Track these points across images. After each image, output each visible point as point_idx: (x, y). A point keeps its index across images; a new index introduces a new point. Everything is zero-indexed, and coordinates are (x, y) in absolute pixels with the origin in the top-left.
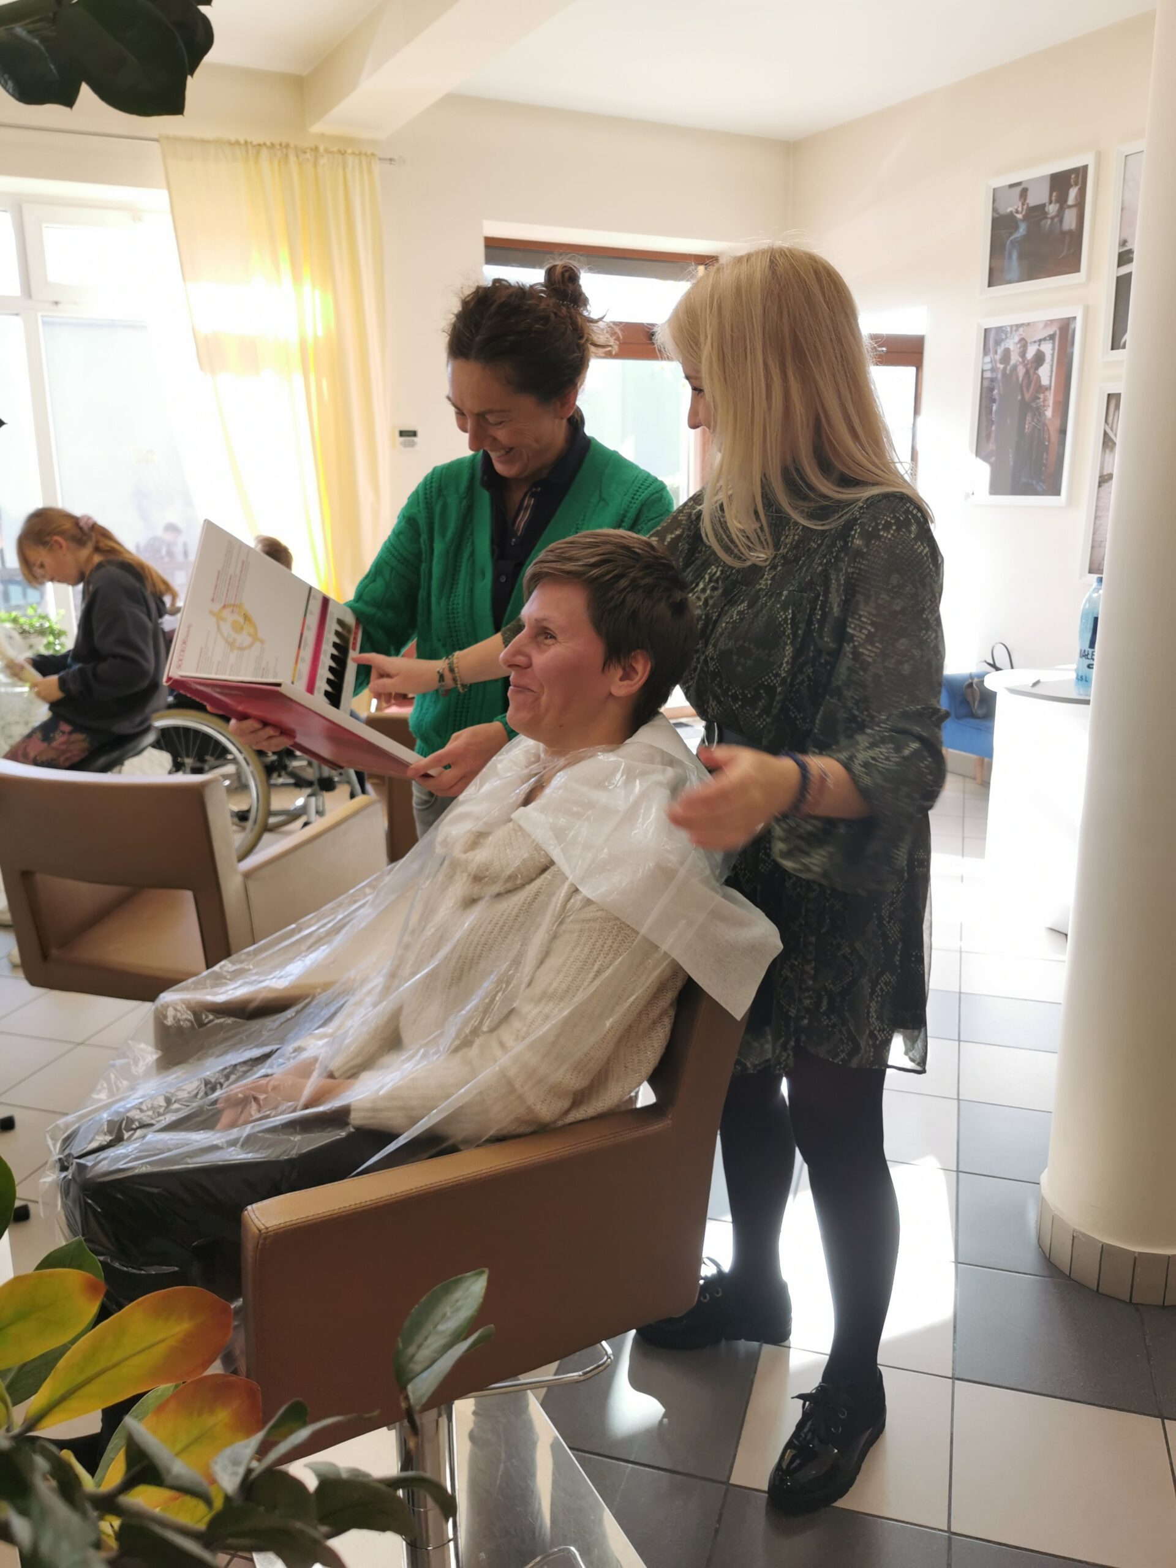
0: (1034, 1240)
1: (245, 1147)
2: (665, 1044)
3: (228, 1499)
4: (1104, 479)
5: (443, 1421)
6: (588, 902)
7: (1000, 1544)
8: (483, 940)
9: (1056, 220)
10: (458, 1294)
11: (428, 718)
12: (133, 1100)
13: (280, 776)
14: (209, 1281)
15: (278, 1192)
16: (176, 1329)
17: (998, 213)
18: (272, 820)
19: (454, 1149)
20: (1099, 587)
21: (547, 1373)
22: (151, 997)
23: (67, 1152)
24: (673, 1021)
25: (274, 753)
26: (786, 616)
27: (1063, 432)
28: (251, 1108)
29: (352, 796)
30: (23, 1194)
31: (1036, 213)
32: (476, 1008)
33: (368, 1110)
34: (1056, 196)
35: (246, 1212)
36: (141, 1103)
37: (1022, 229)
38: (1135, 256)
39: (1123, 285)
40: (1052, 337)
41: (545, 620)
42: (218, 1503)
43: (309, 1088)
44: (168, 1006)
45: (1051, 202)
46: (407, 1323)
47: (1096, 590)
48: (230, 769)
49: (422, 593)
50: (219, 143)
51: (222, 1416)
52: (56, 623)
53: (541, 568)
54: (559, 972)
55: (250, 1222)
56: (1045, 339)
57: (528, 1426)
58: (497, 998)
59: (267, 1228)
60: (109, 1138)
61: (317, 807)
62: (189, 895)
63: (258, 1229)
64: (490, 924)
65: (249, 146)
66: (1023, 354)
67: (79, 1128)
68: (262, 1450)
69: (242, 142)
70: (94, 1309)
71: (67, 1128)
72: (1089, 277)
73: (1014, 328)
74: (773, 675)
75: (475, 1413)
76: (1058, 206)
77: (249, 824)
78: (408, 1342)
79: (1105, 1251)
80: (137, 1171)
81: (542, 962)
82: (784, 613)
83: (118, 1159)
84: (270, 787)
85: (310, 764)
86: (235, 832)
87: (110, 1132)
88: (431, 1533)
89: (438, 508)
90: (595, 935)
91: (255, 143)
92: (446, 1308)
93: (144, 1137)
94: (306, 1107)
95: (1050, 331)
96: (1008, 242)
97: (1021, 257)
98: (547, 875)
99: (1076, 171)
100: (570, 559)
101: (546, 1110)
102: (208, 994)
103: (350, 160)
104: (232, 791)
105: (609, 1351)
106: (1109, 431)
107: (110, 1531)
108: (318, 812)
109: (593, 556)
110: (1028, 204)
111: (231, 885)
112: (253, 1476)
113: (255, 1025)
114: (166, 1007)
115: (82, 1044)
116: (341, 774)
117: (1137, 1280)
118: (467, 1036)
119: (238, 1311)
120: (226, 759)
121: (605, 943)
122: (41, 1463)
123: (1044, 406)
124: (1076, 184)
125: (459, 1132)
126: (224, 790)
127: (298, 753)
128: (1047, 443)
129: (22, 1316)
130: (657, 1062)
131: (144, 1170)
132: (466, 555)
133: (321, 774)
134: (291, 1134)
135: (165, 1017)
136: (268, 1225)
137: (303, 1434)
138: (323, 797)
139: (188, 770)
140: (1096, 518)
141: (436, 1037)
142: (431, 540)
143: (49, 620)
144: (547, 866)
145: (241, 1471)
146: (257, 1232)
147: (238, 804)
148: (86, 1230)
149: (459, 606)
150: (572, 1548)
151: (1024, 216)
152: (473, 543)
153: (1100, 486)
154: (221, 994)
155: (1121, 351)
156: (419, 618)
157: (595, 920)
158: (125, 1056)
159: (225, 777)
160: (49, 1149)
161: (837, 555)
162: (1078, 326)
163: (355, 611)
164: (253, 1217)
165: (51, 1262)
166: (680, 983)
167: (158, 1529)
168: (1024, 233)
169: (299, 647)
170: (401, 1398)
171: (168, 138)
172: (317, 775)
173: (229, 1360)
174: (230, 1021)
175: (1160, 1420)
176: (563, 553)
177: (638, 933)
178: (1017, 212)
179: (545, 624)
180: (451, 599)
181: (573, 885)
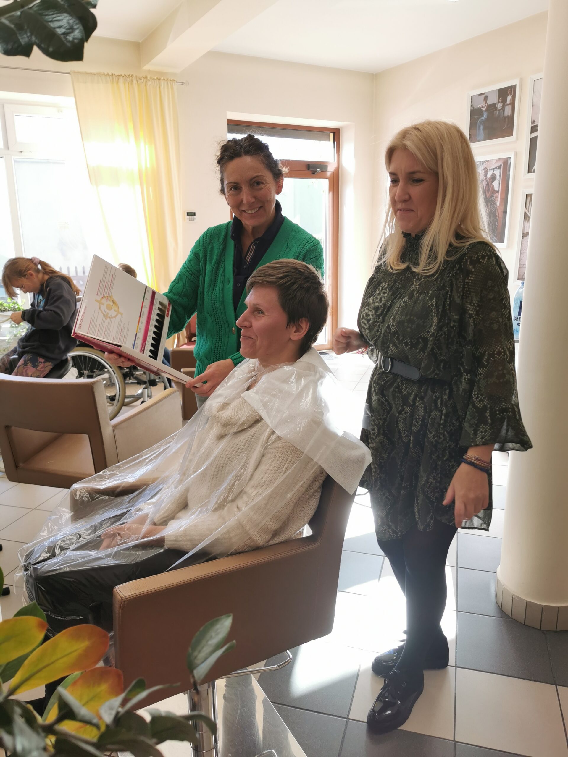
0: (494, 600)
1: (114, 558)
2: (316, 506)
3: (107, 726)
4: (525, 235)
5: (210, 690)
6: (279, 438)
7: (479, 746)
8: (228, 457)
9: (501, 111)
10: (218, 626)
11: (202, 351)
12: (60, 535)
13: (130, 379)
14: (97, 622)
15: (130, 580)
16: (82, 645)
17: (474, 108)
18: (126, 400)
19: (214, 558)
20: (523, 286)
21: (260, 666)
22: (69, 487)
23: (28, 562)
24: (320, 495)
25: (127, 368)
26: (432, 303)
27: (505, 212)
28: (117, 538)
29: (165, 388)
30: (7, 582)
31: (492, 108)
32: (225, 489)
33: (173, 541)
34: (501, 100)
35: (115, 589)
36: (64, 537)
37: (485, 115)
38: (539, 128)
39: (533, 142)
40: (499, 167)
41: (258, 305)
42: (103, 729)
43: (145, 529)
44: (77, 490)
45: (498, 103)
46: (194, 640)
47: (521, 288)
48: (106, 376)
49: (200, 290)
50: (99, 74)
51: (104, 687)
52: (21, 306)
53: (255, 280)
54: (266, 473)
55: (117, 593)
56: (496, 168)
57: (252, 691)
58: (236, 484)
59: (125, 597)
60: (48, 555)
61: (148, 394)
62: (86, 436)
63: (121, 597)
64: (231, 449)
65: (114, 76)
66: (486, 175)
67: (34, 549)
68: (124, 703)
69: (111, 74)
70: (42, 636)
71: (28, 550)
72: (517, 138)
73: (481, 163)
74: (426, 332)
75: (226, 686)
76: (502, 104)
77: (115, 402)
78: (194, 649)
79: (528, 605)
80: (62, 571)
81: (256, 468)
82: (431, 302)
83: (53, 565)
84: (126, 384)
85: (145, 373)
86: (108, 406)
87: (49, 552)
88: (205, 744)
89: (209, 249)
90: (283, 454)
91: (116, 75)
92: (212, 633)
93: (65, 554)
94: (143, 538)
95: (498, 164)
96: (478, 121)
97: (484, 129)
98: (259, 425)
99: (510, 87)
100: (269, 275)
101: (260, 540)
102: (96, 485)
103: (162, 82)
104: (107, 386)
105: (291, 656)
106: (527, 212)
107: (50, 743)
108: (148, 396)
109: (280, 274)
110: (488, 103)
111: (107, 431)
112: (120, 714)
113: (119, 500)
114: (76, 491)
115: (34, 509)
116: (159, 378)
117: (544, 618)
118: (221, 502)
119: (112, 638)
120: (104, 371)
121: (288, 458)
122: (18, 710)
123: (496, 200)
124: (511, 94)
125: (216, 550)
126: (103, 386)
127: (139, 368)
128: (497, 218)
129: (7, 639)
130: (313, 515)
131: (66, 570)
132: (221, 271)
133: (150, 378)
134: (136, 551)
135: (76, 495)
136: (125, 595)
137: (143, 694)
138: (151, 389)
139: (86, 376)
140: (521, 254)
141: (205, 503)
142: (205, 264)
143: (18, 305)
144: (258, 420)
145: (114, 713)
146: (120, 598)
147: (110, 393)
148: (38, 598)
149: (217, 297)
150: (273, 751)
151: (486, 109)
152: (224, 266)
153: (522, 238)
154: (103, 485)
155: (532, 173)
156: (198, 302)
157: (283, 447)
158: (56, 514)
159: (104, 379)
160: (19, 559)
161: (456, 272)
162: (512, 161)
163: (168, 297)
164: (119, 591)
165: (21, 613)
166: (323, 478)
167: (74, 741)
168: (486, 117)
169: (140, 316)
170: (191, 676)
171: (74, 72)
172: (148, 379)
173: (107, 661)
174: (107, 497)
175: (555, 686)
176: (266, 272)
177: (303, 453)
178: (483, 107)
179: (258, 306)
180: (213, 293)
181: (271, 429)
